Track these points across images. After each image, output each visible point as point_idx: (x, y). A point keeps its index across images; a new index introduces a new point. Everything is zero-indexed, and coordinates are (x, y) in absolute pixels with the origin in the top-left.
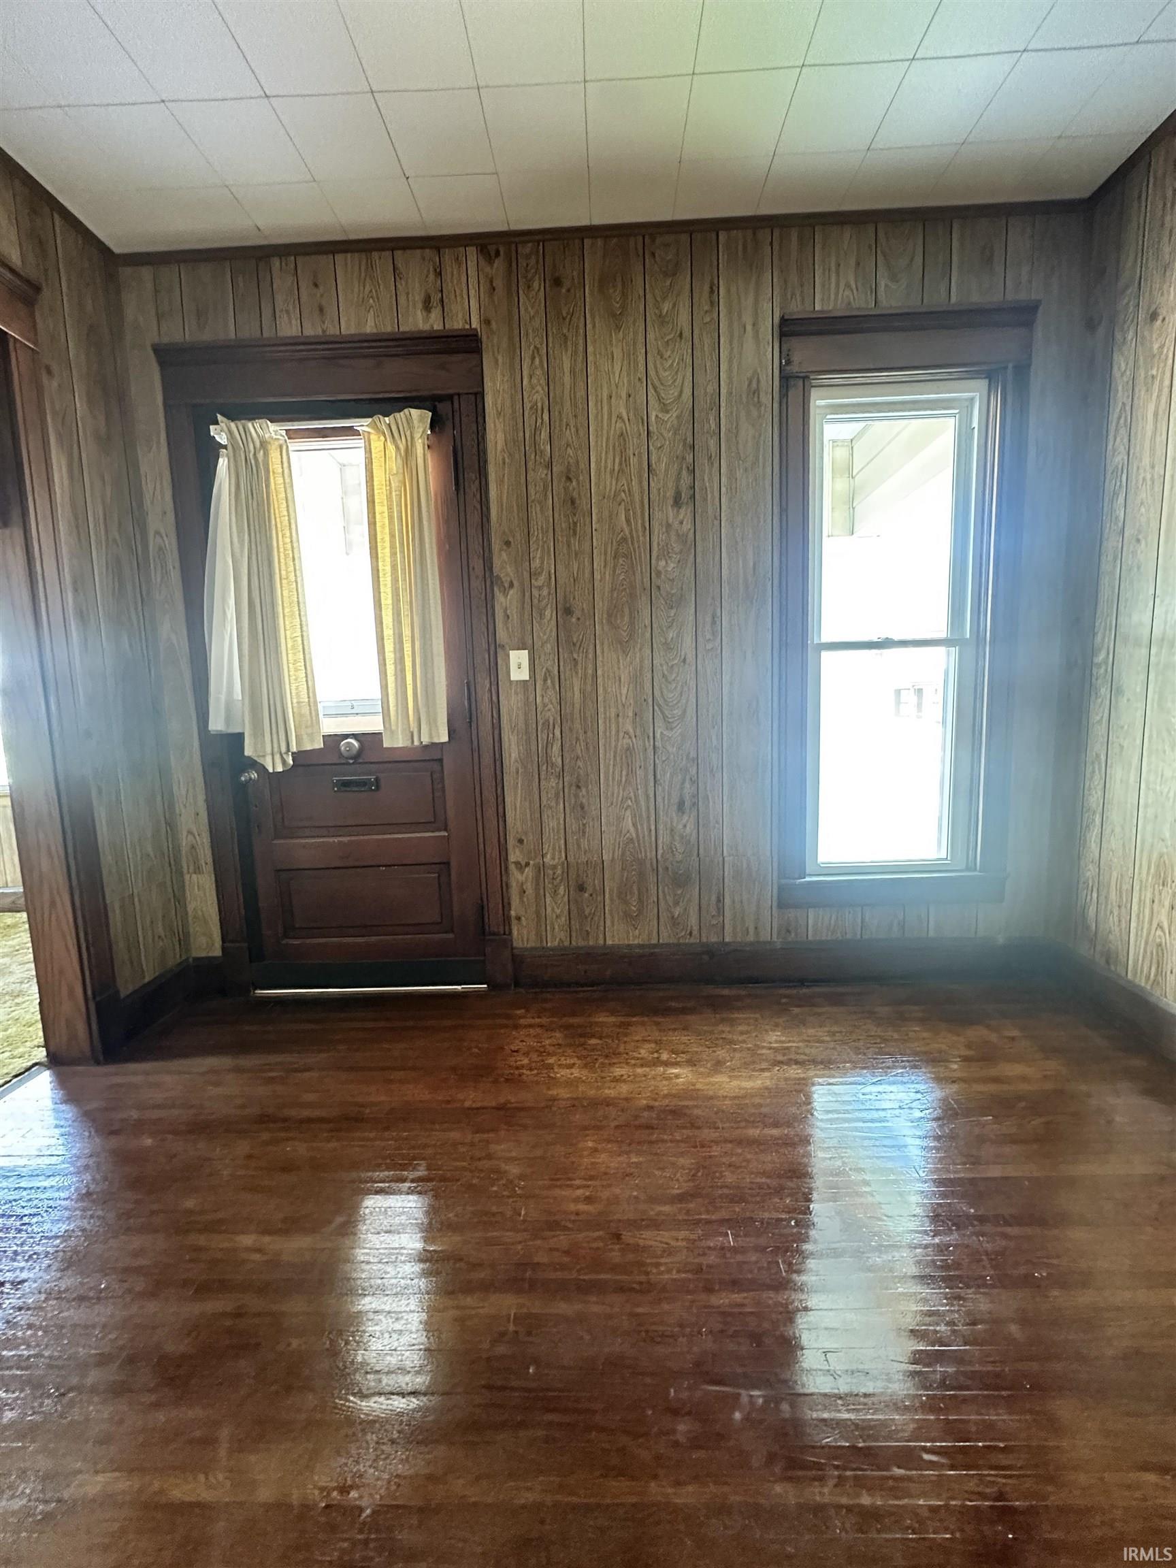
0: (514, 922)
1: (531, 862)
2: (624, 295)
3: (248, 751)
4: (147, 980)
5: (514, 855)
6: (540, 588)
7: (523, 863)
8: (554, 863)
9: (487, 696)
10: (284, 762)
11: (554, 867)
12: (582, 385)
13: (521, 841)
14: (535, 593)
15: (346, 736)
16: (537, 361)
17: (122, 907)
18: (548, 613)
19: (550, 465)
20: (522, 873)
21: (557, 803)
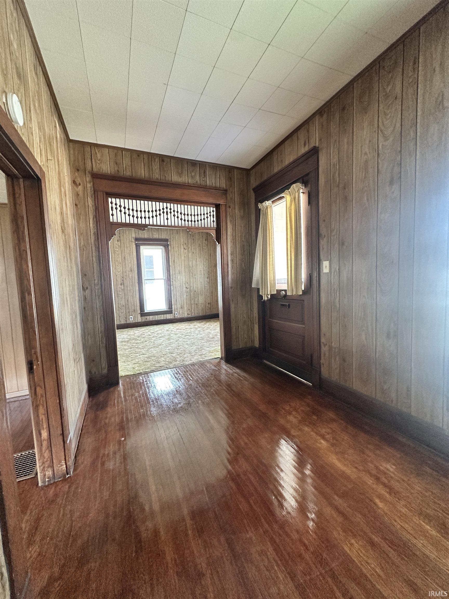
0: (322, 366)
1: (328, 344)
2: (369, 96)
3: (260, 294)
4: (240, 347)
5: (323, 340)
6: (334, 235)
7: (325, 343)
8: (335, 346)
9: (315, 278)
10: (267, 297)
11: (335, 348)
12: (351, 147)
13: (325, 335)
14: (332, 238)
15: (283, 290)
16: (335, 146)
17: (236, 328)
18: (336, 245)
19: (338, 186)
20: (325, 347)
21: (337, 322)
